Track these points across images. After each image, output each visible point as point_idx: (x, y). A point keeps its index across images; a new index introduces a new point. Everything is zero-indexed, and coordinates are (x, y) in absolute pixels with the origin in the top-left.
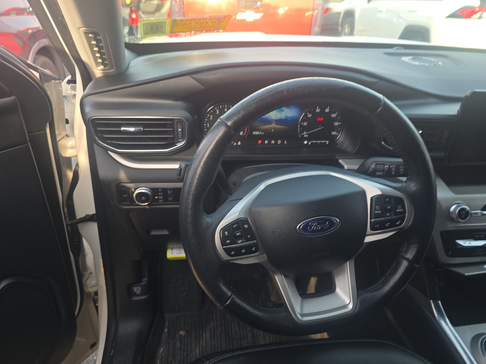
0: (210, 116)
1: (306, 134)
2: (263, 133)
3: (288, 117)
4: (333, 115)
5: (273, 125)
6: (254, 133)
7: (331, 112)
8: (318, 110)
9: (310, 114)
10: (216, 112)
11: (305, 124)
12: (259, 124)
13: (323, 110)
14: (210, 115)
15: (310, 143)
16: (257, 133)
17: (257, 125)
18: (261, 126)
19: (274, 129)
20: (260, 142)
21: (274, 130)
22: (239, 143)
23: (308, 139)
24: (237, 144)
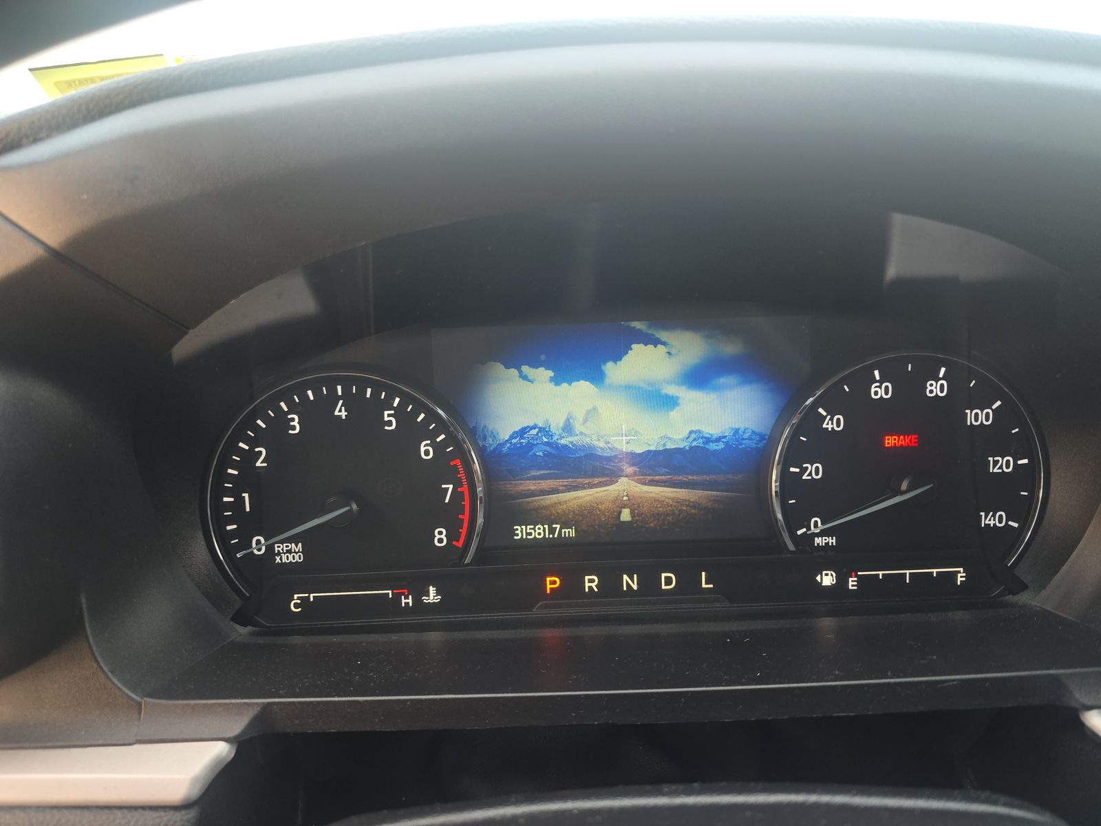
0: (252, 449)
1: (822, 534)
2: (570, 532)
3: (708, 440)
4: (979, 417)
5: (626, 486)
6: (521, 532)
7: (960, 398)
8: (880, 391)
9: (832, 414)
10: (287, 425)
11: (813, 471)
12: (545, 484)
13: (909, 388)
14: (253, 443)
15: (852, 583)
16: (538, 532)
17: (532, 486)
18: (555, 491)
19: (633, 504)
20: (552, 583)
21: (632, 513)
22: (432, 596)
23: (838, 560)
24: (417, 600)
